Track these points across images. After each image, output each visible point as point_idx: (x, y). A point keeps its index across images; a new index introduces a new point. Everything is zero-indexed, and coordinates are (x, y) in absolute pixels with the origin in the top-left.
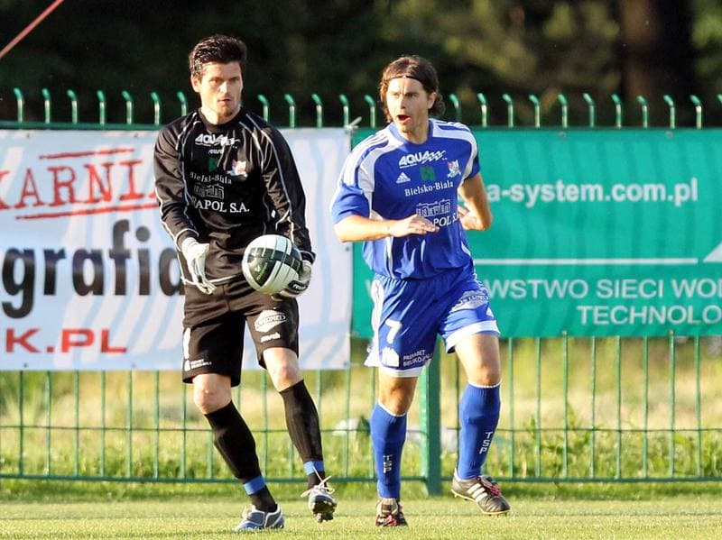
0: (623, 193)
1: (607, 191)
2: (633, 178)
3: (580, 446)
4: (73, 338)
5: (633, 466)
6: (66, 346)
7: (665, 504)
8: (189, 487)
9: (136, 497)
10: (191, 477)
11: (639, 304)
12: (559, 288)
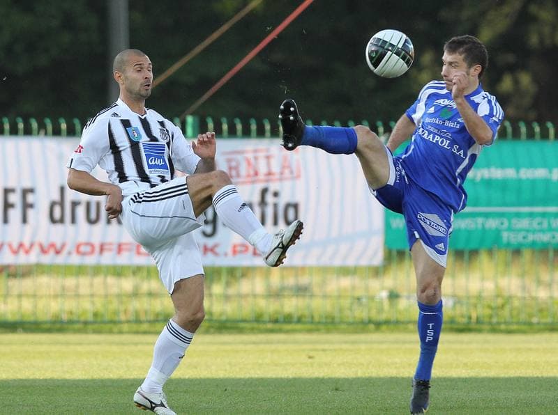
0: (526, 174)
1: (518, 172)
2: (532, 165)
3: (503, 306)
4: (239, 249)
5: (531, 316)
6: (235, 252)
7: (546, 336)
8: (299, 327)
9: (272, 331)
10: (299, 321)
11: (534, 232)
12: (492, 224)
